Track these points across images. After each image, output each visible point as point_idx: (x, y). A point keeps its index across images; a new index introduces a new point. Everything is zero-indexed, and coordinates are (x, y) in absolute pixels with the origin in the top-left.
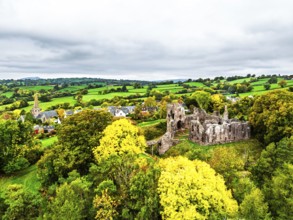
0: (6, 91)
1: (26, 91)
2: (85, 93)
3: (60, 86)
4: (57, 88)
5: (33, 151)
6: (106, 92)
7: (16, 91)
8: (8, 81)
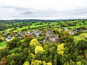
0: (10, 24)
1: (16, 24)
2: (31, 25)
3: (24, 22)
4: (24, 23)
5: (20, 43)
6: (37, 25)
7: (13, 24)
8: (10, 21)
